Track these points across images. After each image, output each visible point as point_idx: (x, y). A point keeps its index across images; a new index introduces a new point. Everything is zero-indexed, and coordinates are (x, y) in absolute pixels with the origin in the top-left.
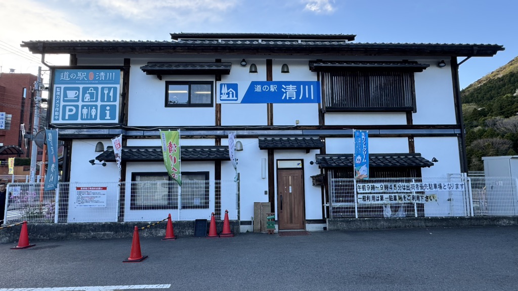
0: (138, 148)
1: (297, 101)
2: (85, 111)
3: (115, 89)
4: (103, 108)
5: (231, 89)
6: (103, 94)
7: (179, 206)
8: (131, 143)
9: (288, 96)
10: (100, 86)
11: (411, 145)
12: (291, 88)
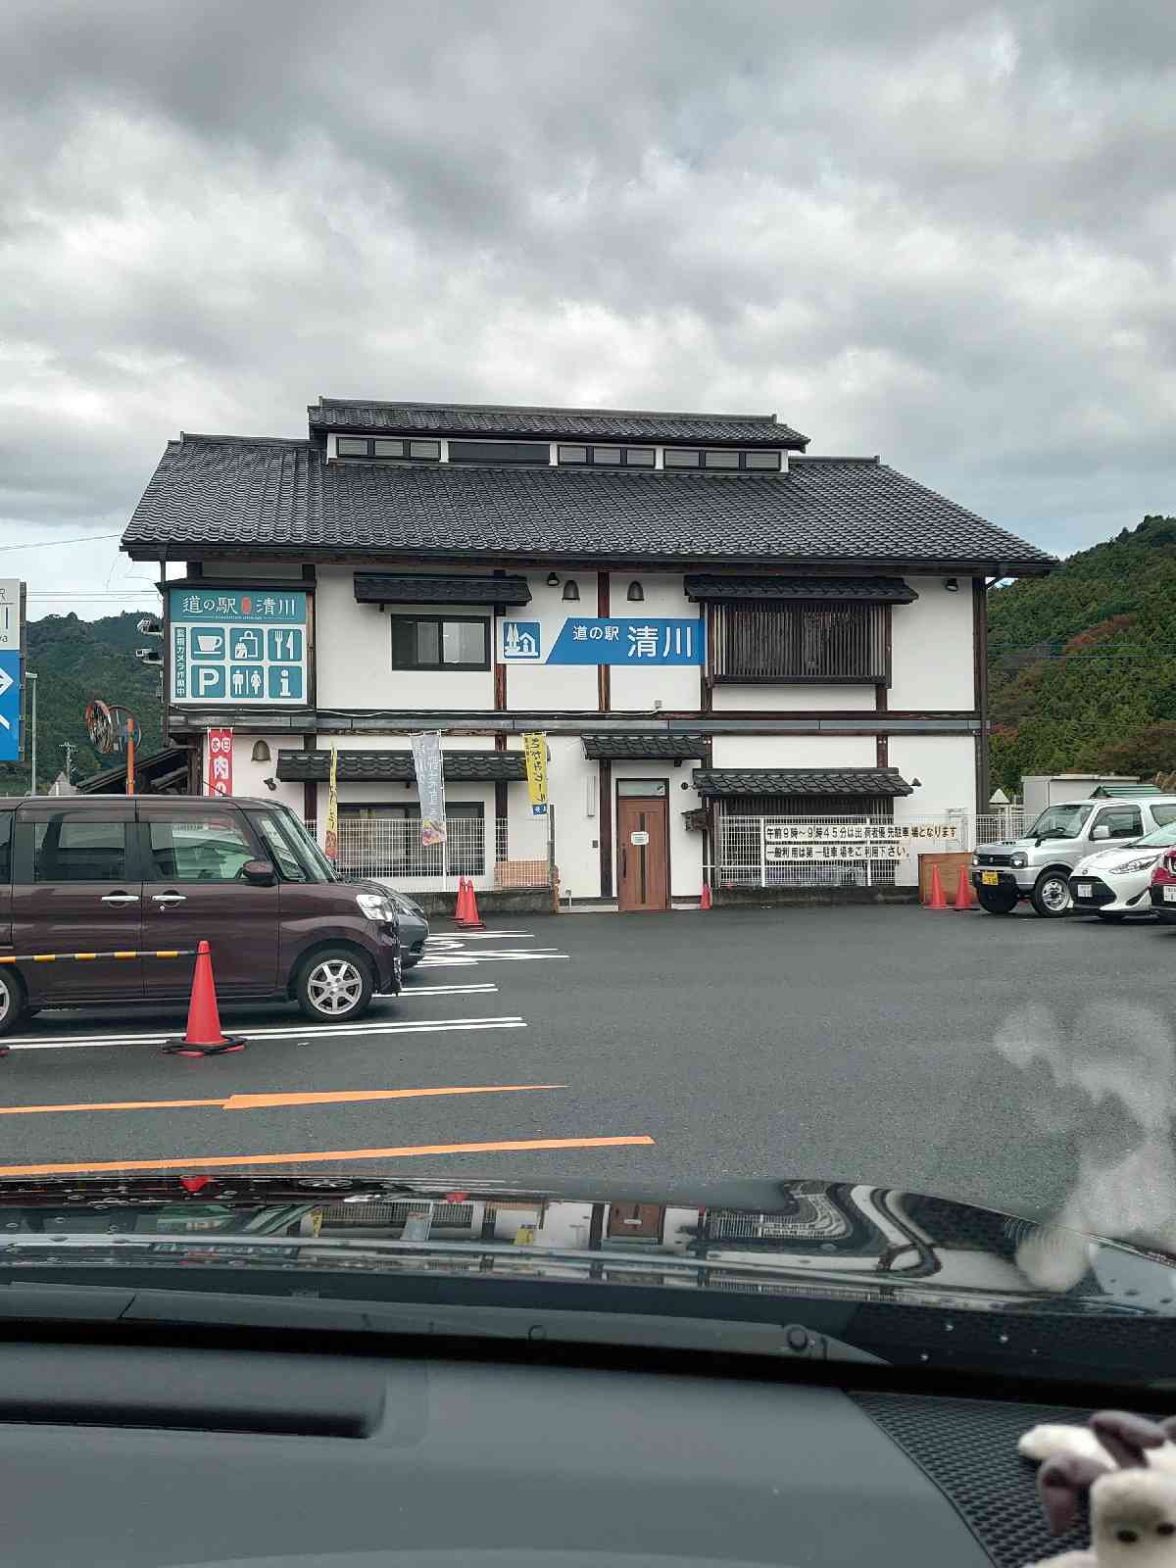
1: (660, 661)
2: (238, 679)
3: (297, 633)
4: (275, 673)
5: (526, 635)
6: (272, 644)
8: (325, 743)
9: (640, 650)
10: (266, 628)
11: (882, 753)
12: (646, 634)
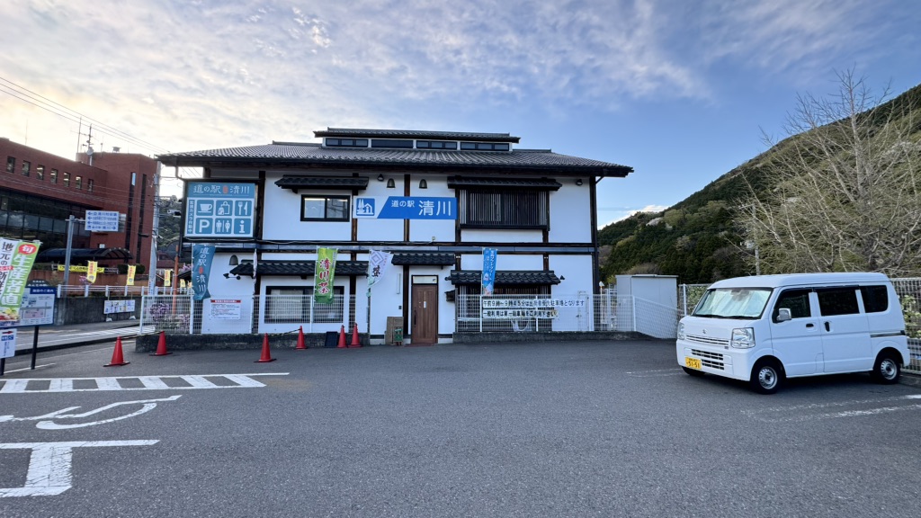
0: (273, 262)
1: (434, 217)
2: (219, 225)
3: (250, 203)
4: (237, 221)
5: (367, 204)
6: (237, 208)
7: (311, 319)
8: (265, 257)
9: (425, 212)
10: (234, 200)
11: (546, 263)
12: (428, 204)
